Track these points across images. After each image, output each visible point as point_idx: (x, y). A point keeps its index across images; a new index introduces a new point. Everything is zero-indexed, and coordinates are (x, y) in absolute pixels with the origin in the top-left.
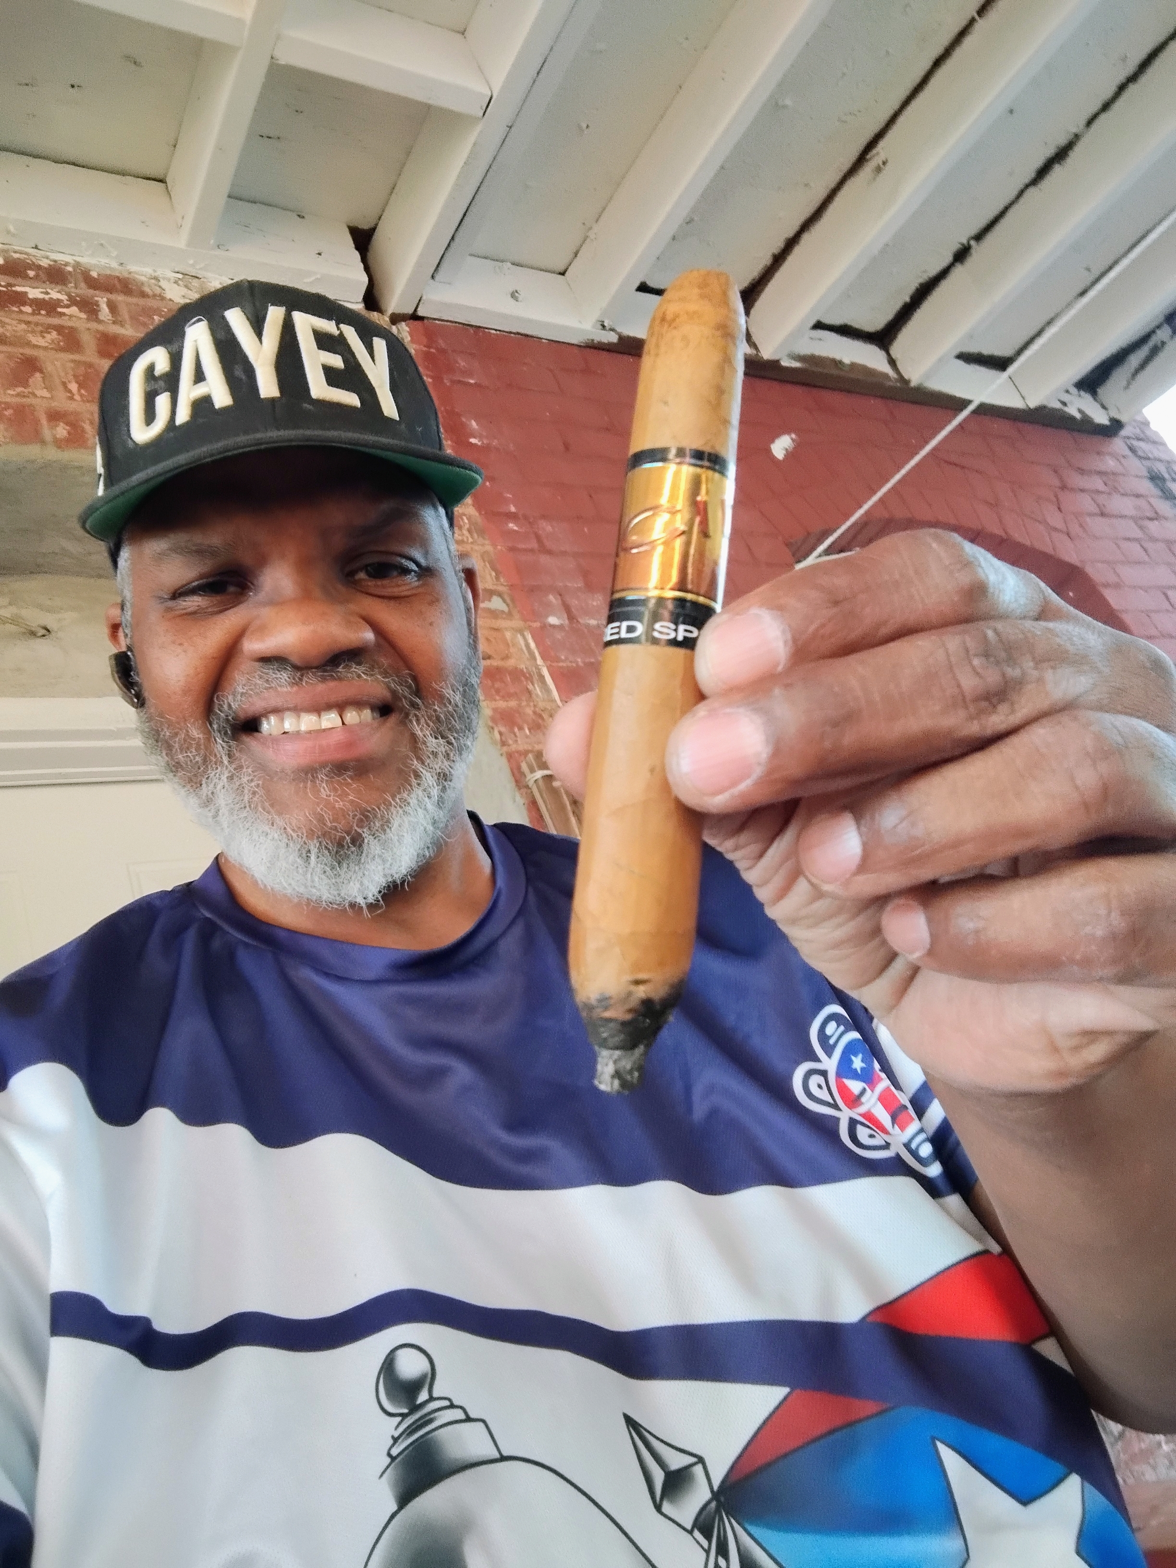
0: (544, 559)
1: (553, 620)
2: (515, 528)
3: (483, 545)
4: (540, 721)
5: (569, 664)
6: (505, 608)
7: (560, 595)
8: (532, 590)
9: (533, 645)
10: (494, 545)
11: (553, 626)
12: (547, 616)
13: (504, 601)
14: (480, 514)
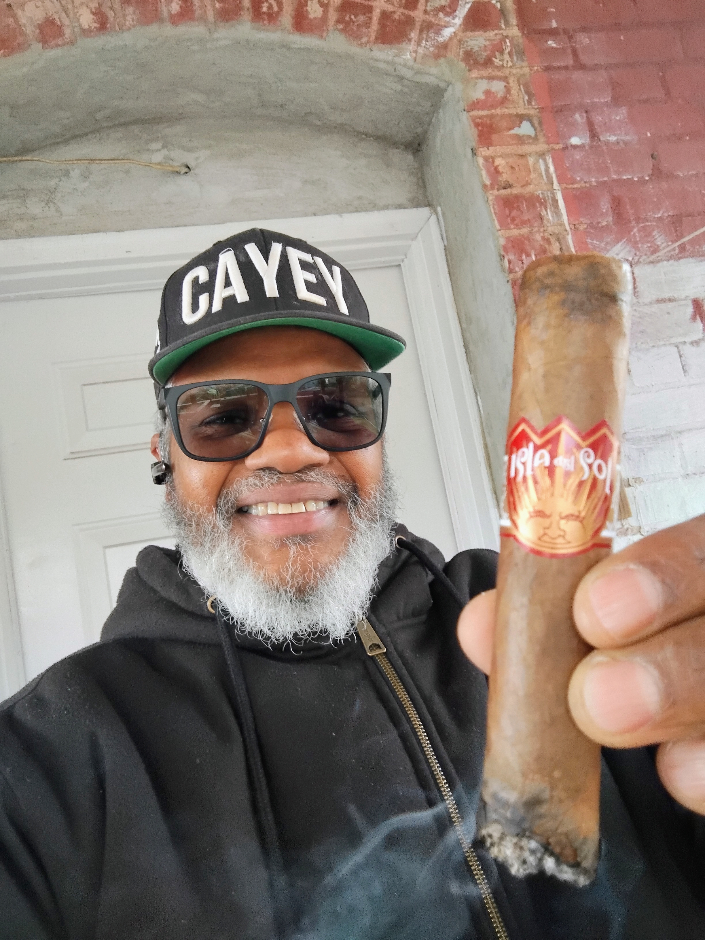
0: (577, 76)
1: (575, 141)
2: (554, 45)
3: (521, 68)
4: (547, 246)
5: (583, 185)
6: (532, 133)
7: (586, 112)
8: (559, 111)
9: (552, 169)
10: (531, 67)
11: (575, 147)
12: (570, 138)
13: (533, 125)
14: (523, 34)
